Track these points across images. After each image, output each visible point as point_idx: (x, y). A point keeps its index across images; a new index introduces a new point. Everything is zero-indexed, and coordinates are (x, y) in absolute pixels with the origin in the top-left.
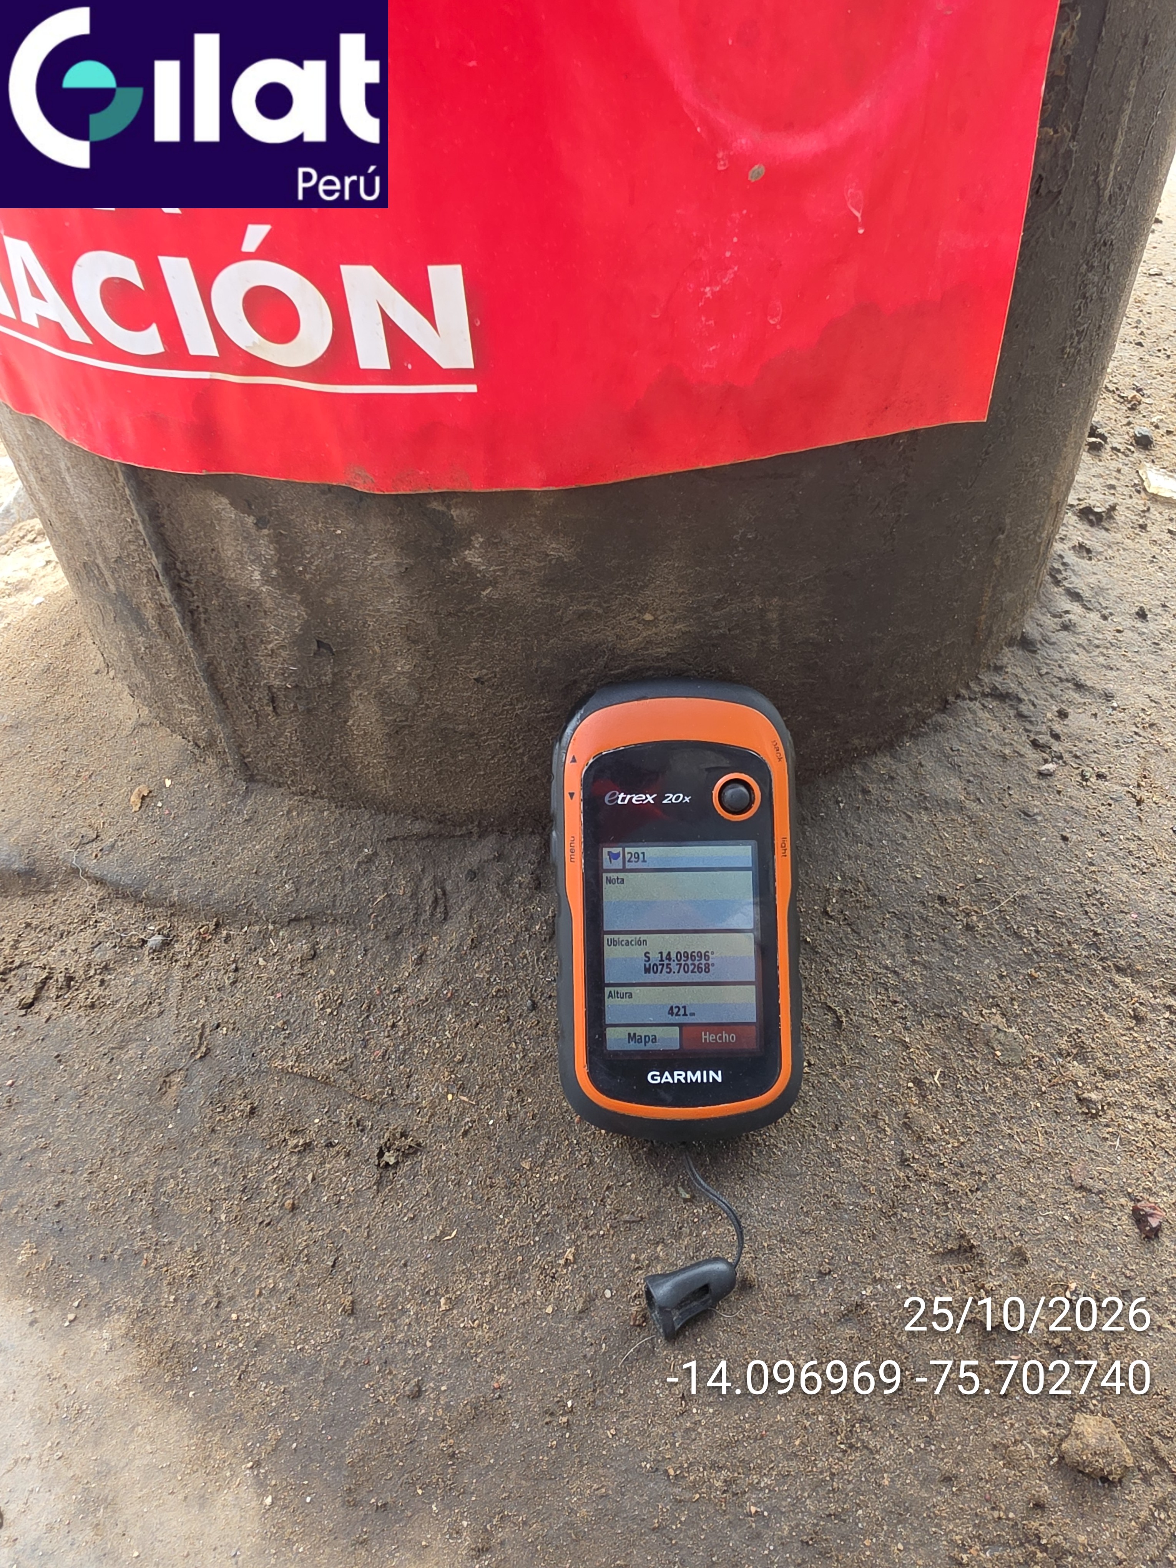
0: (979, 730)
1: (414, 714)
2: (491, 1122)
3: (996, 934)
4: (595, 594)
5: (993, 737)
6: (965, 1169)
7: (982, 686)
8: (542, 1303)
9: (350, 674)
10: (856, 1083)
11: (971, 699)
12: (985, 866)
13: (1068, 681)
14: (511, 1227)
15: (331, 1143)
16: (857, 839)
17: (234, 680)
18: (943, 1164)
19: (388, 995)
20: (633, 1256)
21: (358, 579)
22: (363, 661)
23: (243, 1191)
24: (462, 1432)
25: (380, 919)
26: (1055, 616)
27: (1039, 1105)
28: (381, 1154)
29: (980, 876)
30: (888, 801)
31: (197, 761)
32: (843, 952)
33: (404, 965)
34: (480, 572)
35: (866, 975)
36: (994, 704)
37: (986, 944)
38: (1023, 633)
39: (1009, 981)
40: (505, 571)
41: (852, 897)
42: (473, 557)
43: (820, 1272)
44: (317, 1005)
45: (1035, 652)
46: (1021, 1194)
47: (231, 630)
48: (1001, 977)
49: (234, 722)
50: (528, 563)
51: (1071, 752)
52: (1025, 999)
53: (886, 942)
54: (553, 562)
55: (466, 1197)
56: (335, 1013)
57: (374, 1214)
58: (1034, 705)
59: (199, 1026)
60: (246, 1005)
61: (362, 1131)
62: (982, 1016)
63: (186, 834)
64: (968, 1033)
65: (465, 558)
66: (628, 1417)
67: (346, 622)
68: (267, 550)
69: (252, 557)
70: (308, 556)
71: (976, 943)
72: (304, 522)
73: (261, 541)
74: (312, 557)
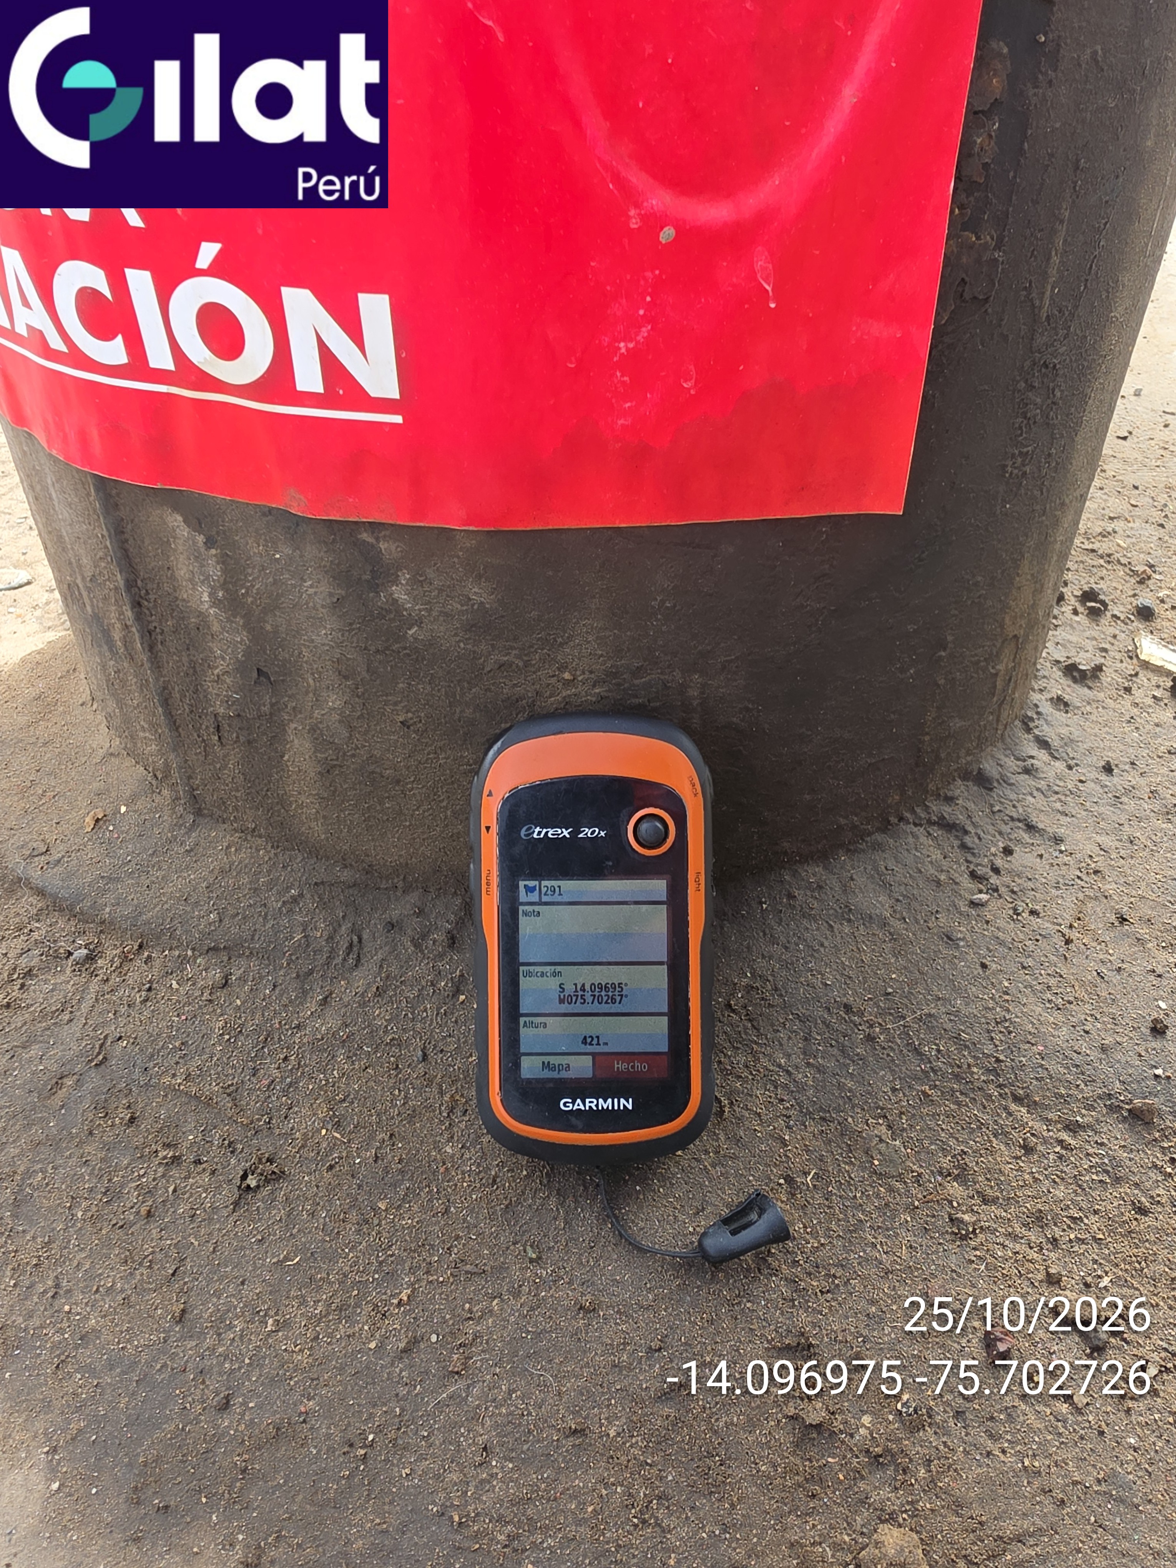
0: (919, 854)
1: (344, 754)
2: (358, 1161)
3: (896, 1047)
4: (516, 645)
5: (931, 862)
6: (821, 1270)
7: (929, 813)
8: (367, 1338)
9: (286, 706)
10: (727, 1172)
11: (915, 825)
12: (898, 981)
13: (1019, 820)
14: (354, 1262)
15: (199, 1160)
16: (774, 941)
17: (186, 707)
18: (798, 1262)
19: (287, 1030)
20: (467, 1306)
21: (294, 606)
22: (298, 694)
23: (105, 1194)
24: (259, 1449)
25: (294, 958)
26: (1018, 759)
27: (909, 1219)
28: (244, 1177)
29: (890, 990)
30: (812, 909)
31: (154, 792)
32: (739, 1045)
33: (308, 1005)
34: (406, 610)
35: (758, 1071)
36: (940, 833)
37: (885, 1056)
38: (980, 769)
39: (901, 1095)
40: (429, 611)
41: (758, 994)
42: (400, 593)
43: (650, 1348)
44: (217, 1030)
45: (991, 789)
46: (873, 1302)
47: (183, 653)
48: (894, 1090)
49: (186, 751)
50: (451, 605)
51: (1008, 887)
52: (914, 1115)
53: (784, 1042)
54: (476, 607)
55: (316, 1228)
56: (232, 1040)
57: (224, 1231)
58: (980, 839)
59: (102, 1037)
60: (151, 1023)
61: (232, 1152)
62: (868, 1125)
63: (129, 858)
64: (850, 1139)
65: (391, 594)
66: (426, 1459)
67: (283, 650)
68: (215, 571)
69: (202, 578)
70: (250, 578)
71: (875, 1055)
72: (247, 543)
73: (210, 562)
74: (254, 580)
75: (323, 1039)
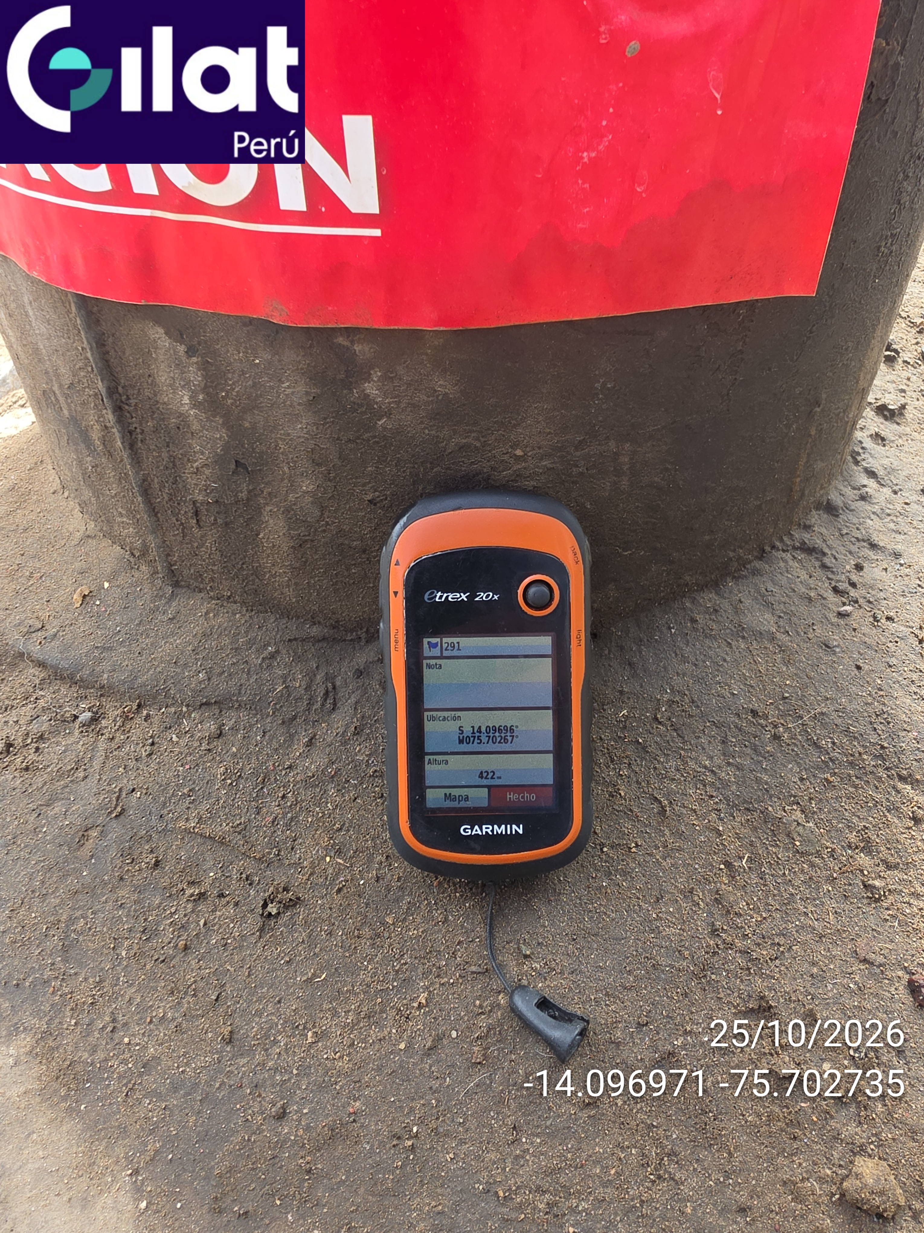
0: (790, 576)
1: (316, 530)
2: (362, 882)
3: (798, 743)
4: (474, 429)
5: (801, 582)
6: (766, 940)
7: (793, 540)
8: (396, 1040)
9: (263, 492)
10: (676, 863)
11: (784, 551)
12: (791, 686)
13: (863, 540)
14: (374, 973)
15: (223, 894)
16: (685, 660)
17: (165, 496)
18: (747, 935)
19: (281, 771)
20: (478, 1002)
21: (272, 405)
22: (273, 481)
23: (143, 932)
24: (319, 1150)
25: (278, 707)
26: (854, 489)
27: (830, 889)
28: (265, 905)
29: (787, 695)
30: (712, 630)
31: (132, 568)
32: (669, 752)
33: (296, 747)
34: (377, 403)
36: (803, 556)
37: (790, 752)
38: (828, 499)
39: (808, 783)
40: (398, 403)
41: (678, 707)
42: (371, 389)
43: (639, 1023)
44: (219, 776)
45: (837, 516)
46: (813, 964)
47: (163, 450)
48: (802, 779)
49: (164, 533)
50: (419, 397)
51: (865, 598)
52: (821, 799)
53: (706, 746)
54: (440, 398)
55: (336, 945)
56: (234, 784)
57: (255, 956)
58: (835, 558)
59: (117, 790)
60: (159, 774)
61: (250, 884)
62: (785, 811)
63: (118, 628)
64: (772, 825)
65: (364, 390)
66: (466, 1143)
67: (261, 444)
68: (195, 376)
69: (182, 383)
70: (231, 382)
71: (782, 750)
72: (228, 351)
73: (191, 368)
74: (234, 384)
75: (314, 776)
